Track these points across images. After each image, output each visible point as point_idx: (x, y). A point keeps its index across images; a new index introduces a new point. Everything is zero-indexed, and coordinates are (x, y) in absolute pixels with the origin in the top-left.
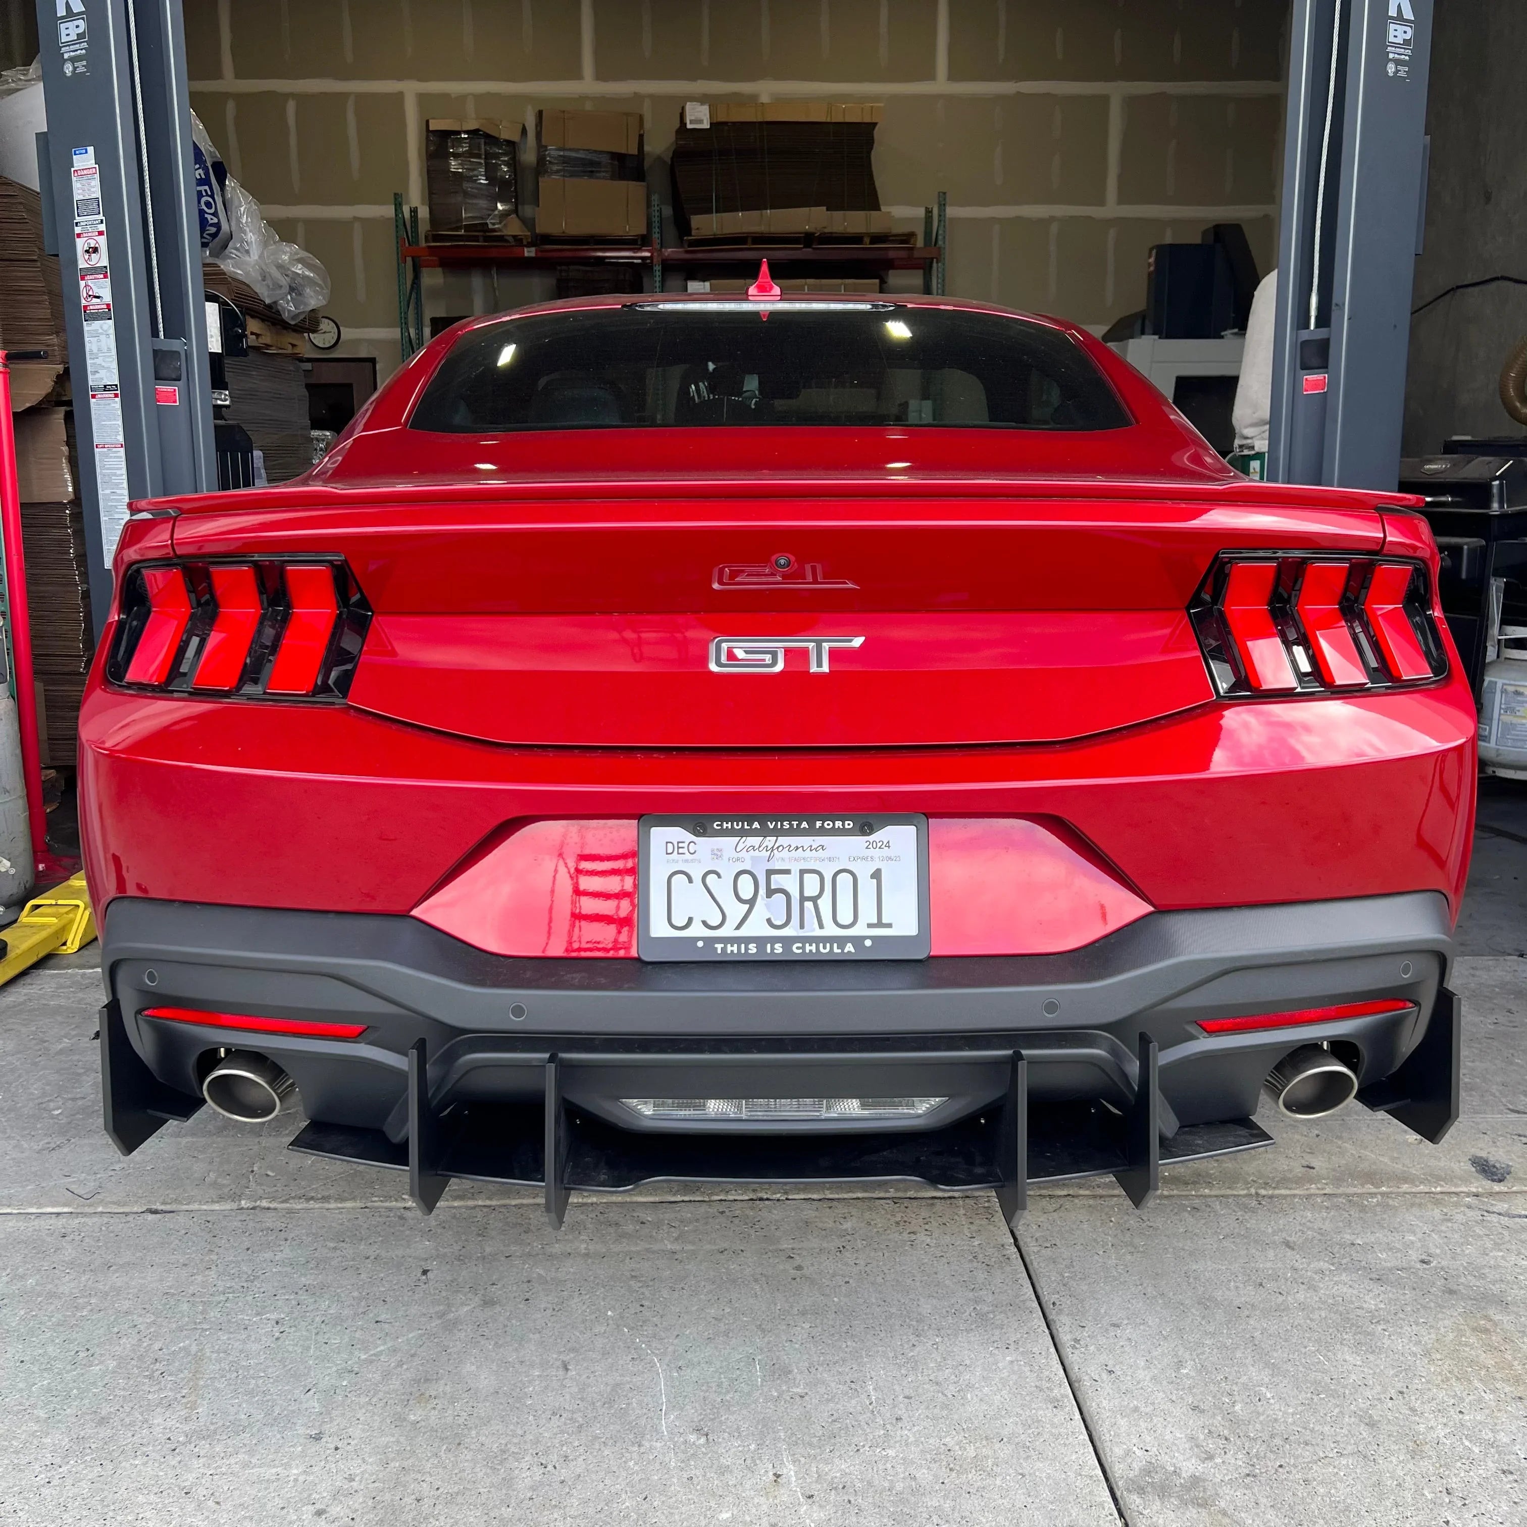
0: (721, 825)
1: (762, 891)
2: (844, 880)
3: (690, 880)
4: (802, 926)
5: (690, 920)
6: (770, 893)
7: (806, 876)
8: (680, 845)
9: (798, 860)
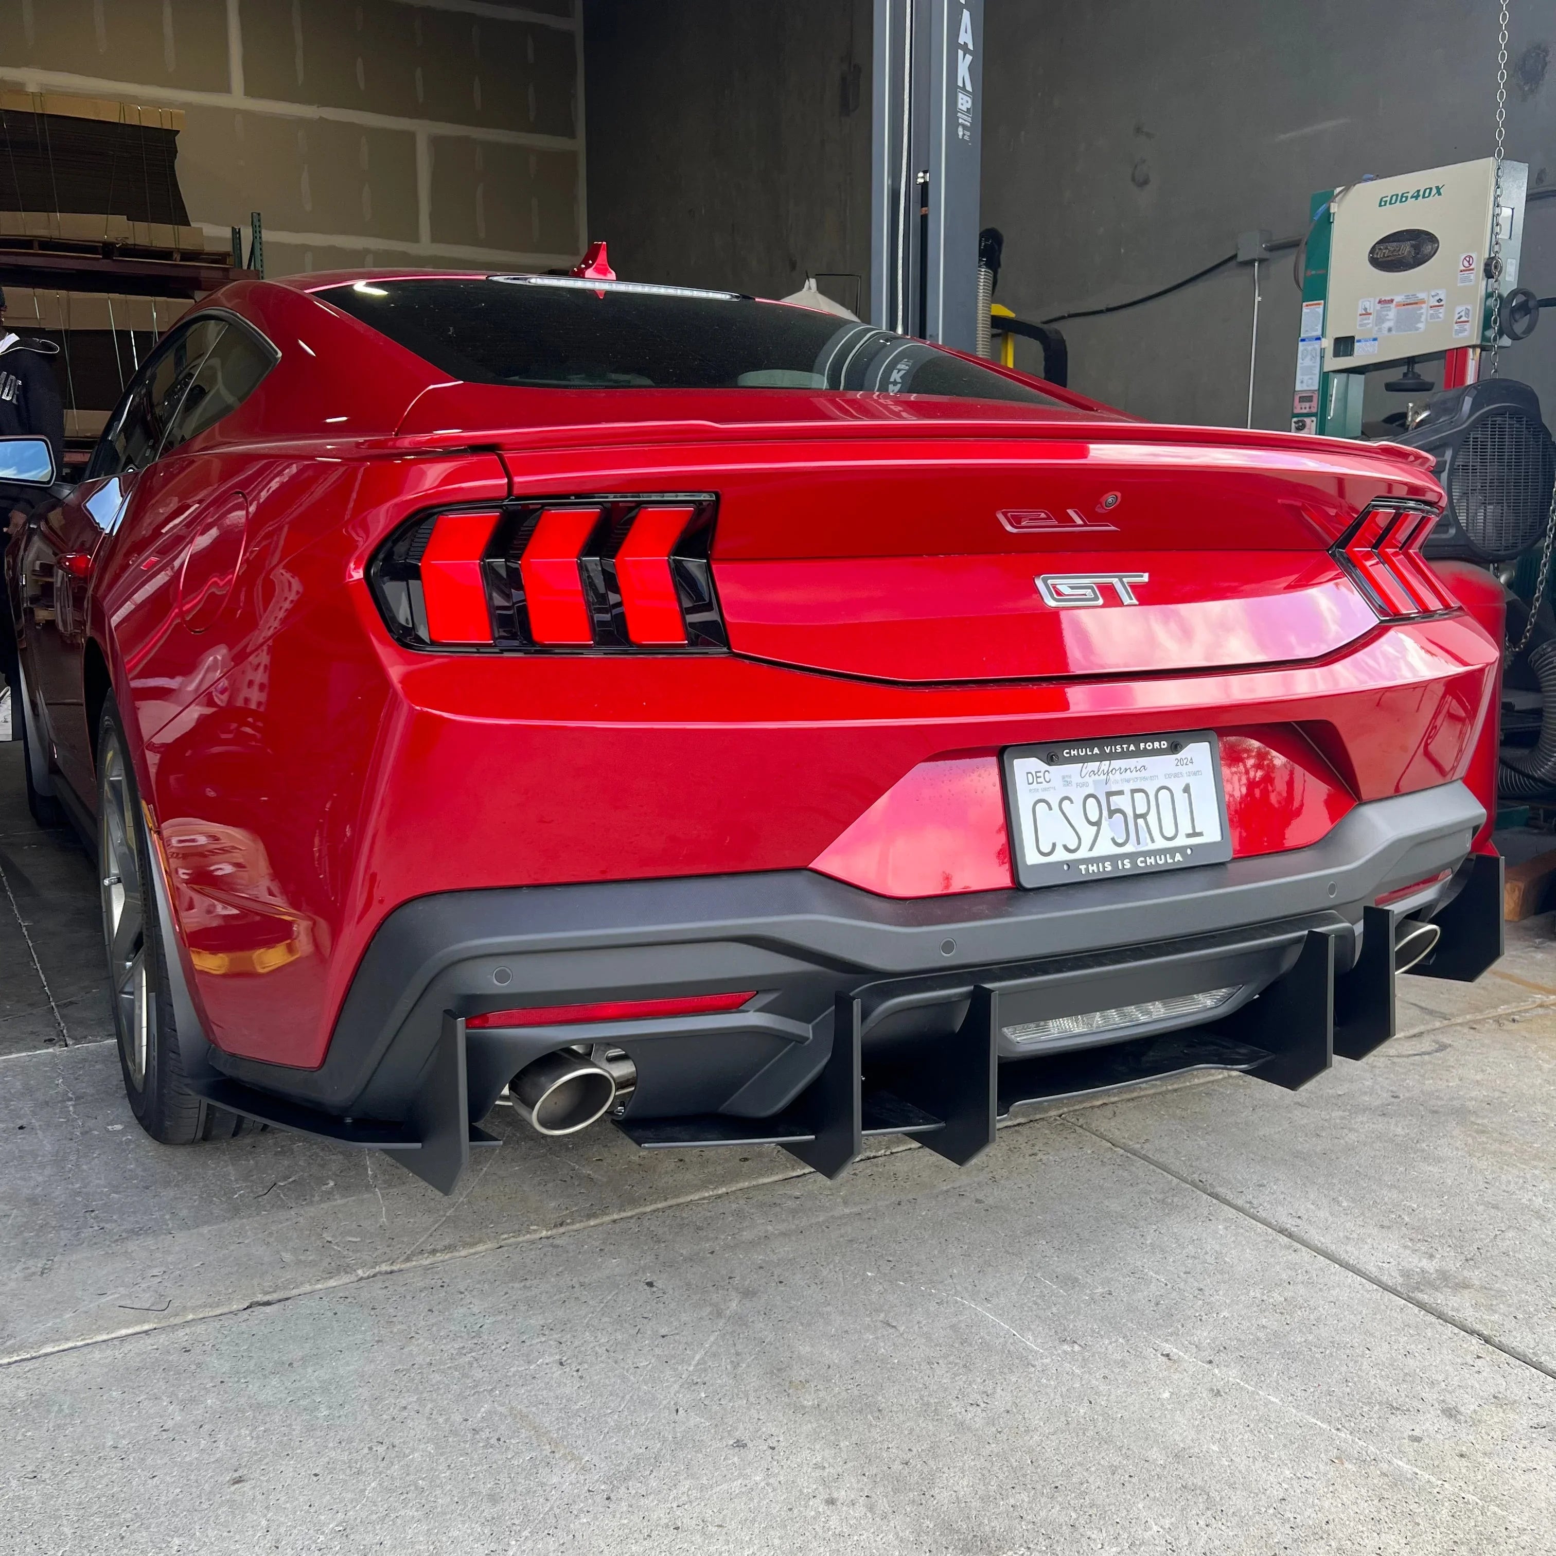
0: (1070, 753)
1: (1105, 813)
2: (1164, 795)
3: (1050, 809)
4: (1139, 843)
5: (1054, 845)
6: (1112, 813)
7: (1136, 795)
8: (1038, 774)
9: (1128, 781)
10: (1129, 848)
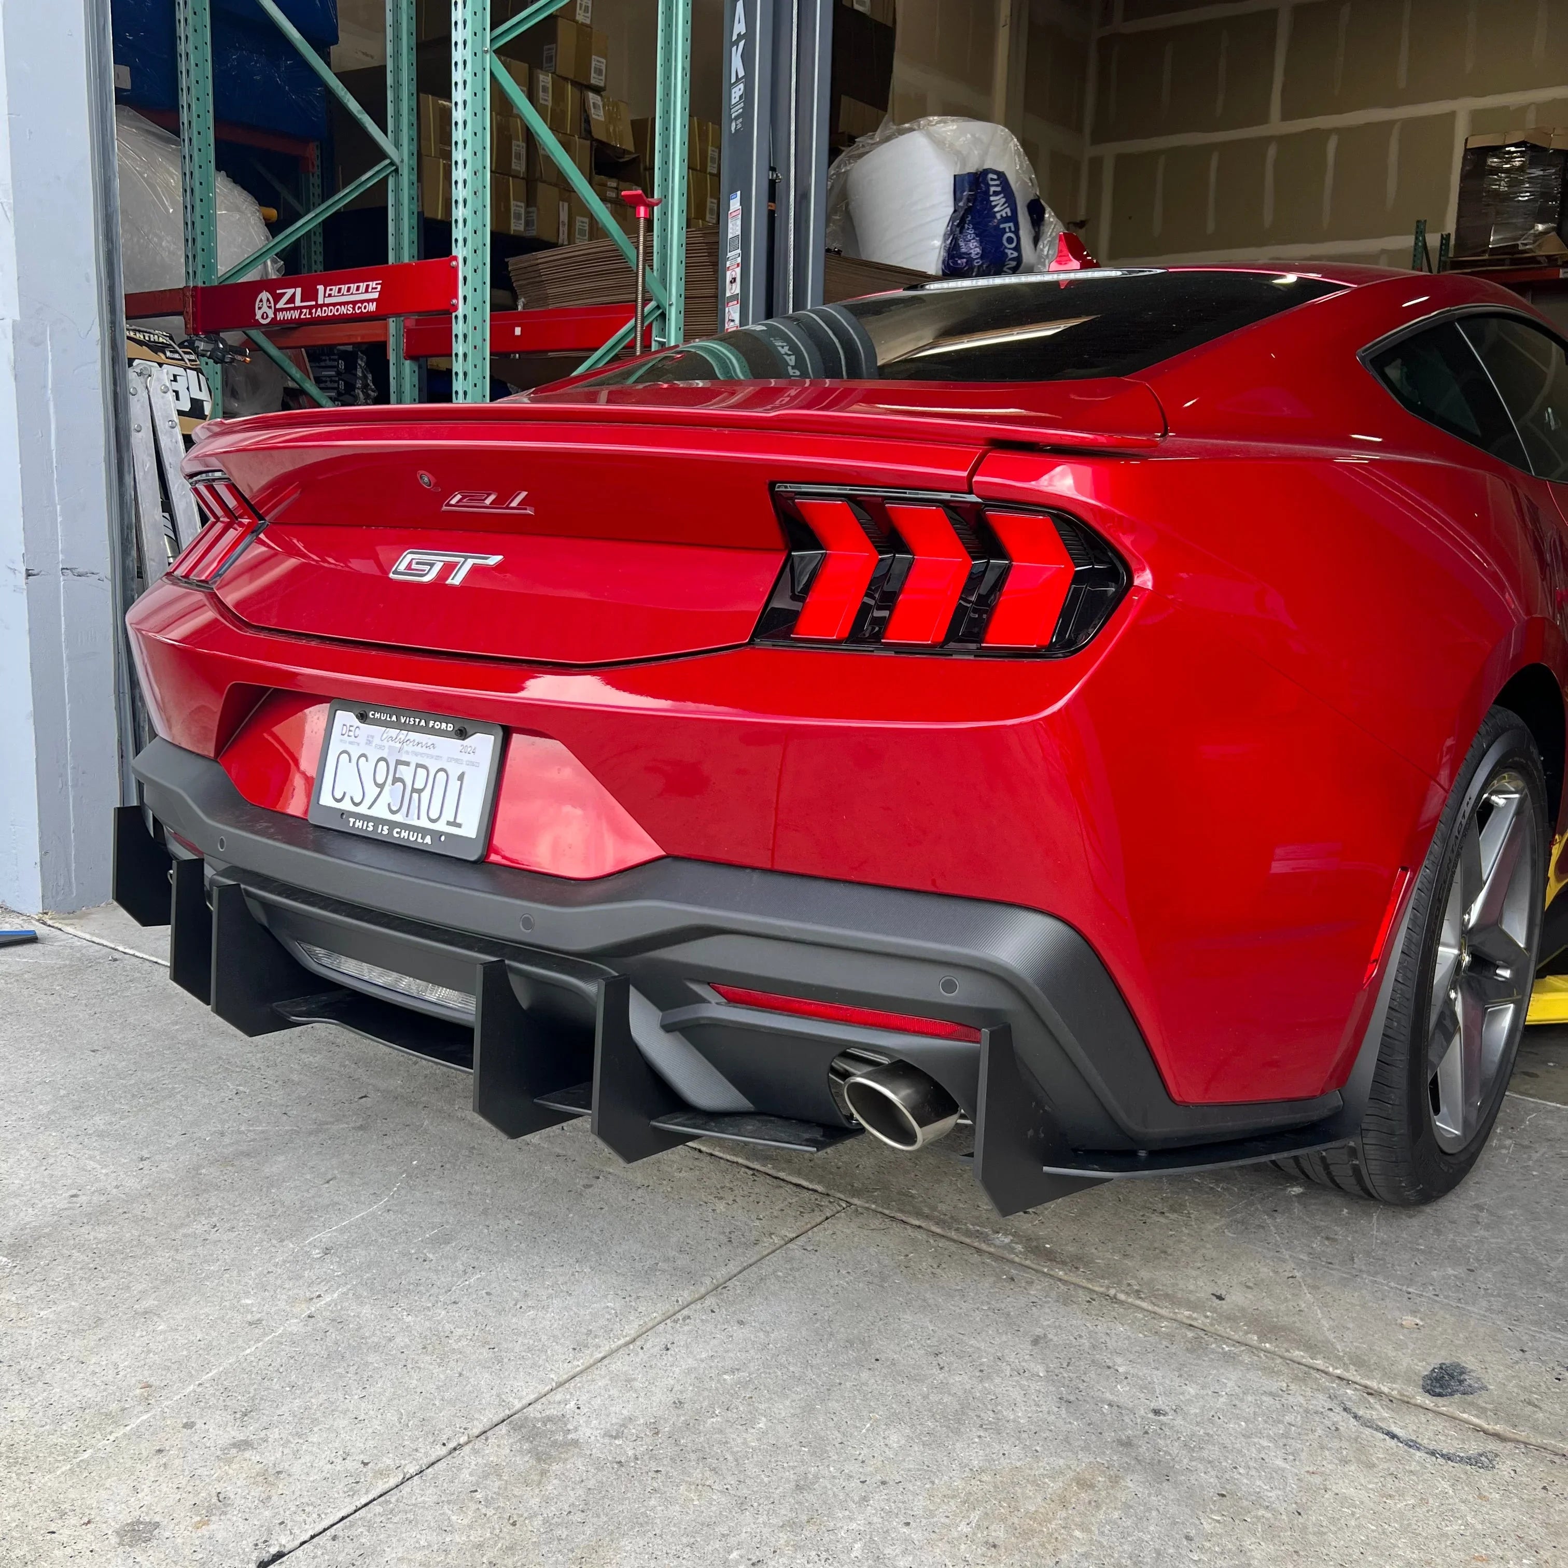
0: (374, 715)
1: (390, 778)
2: (441, 778)
3: (350, 761)
4: (407, 814)
5: (345, 793)
6: (396, 780)
7: (419, 769)
8: (351, 728)
9: (416, 754)
10: (398, 818)
